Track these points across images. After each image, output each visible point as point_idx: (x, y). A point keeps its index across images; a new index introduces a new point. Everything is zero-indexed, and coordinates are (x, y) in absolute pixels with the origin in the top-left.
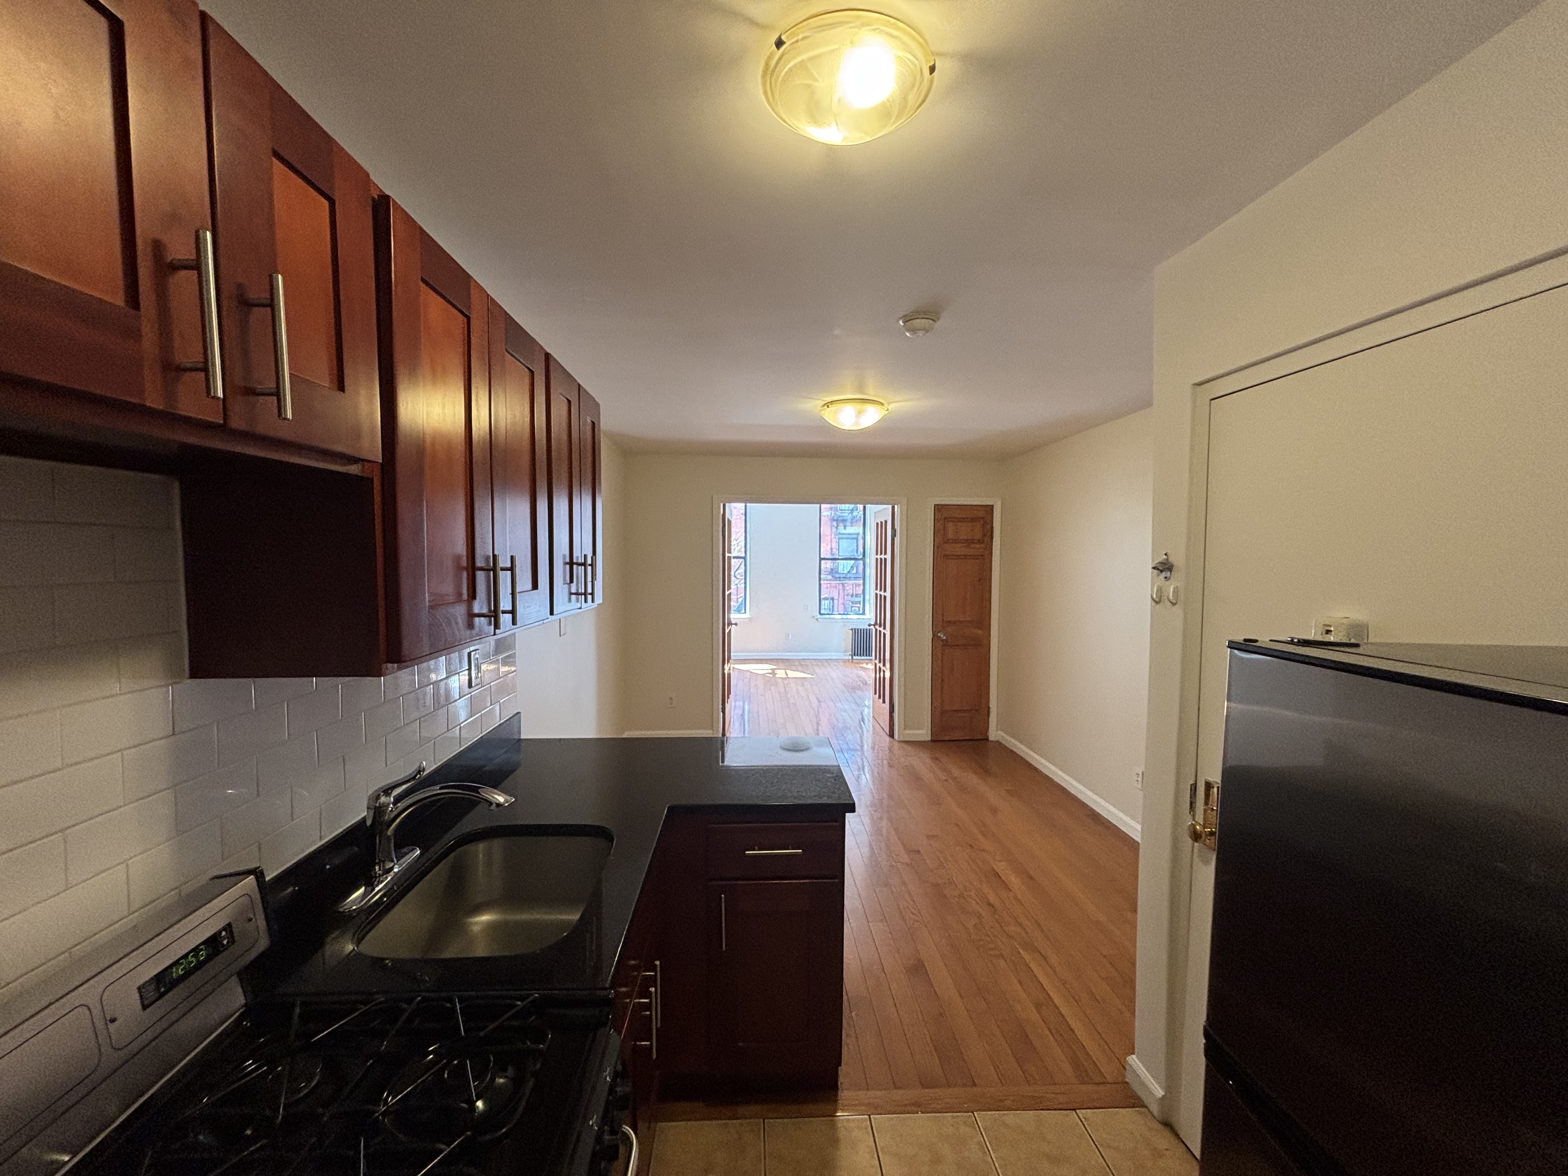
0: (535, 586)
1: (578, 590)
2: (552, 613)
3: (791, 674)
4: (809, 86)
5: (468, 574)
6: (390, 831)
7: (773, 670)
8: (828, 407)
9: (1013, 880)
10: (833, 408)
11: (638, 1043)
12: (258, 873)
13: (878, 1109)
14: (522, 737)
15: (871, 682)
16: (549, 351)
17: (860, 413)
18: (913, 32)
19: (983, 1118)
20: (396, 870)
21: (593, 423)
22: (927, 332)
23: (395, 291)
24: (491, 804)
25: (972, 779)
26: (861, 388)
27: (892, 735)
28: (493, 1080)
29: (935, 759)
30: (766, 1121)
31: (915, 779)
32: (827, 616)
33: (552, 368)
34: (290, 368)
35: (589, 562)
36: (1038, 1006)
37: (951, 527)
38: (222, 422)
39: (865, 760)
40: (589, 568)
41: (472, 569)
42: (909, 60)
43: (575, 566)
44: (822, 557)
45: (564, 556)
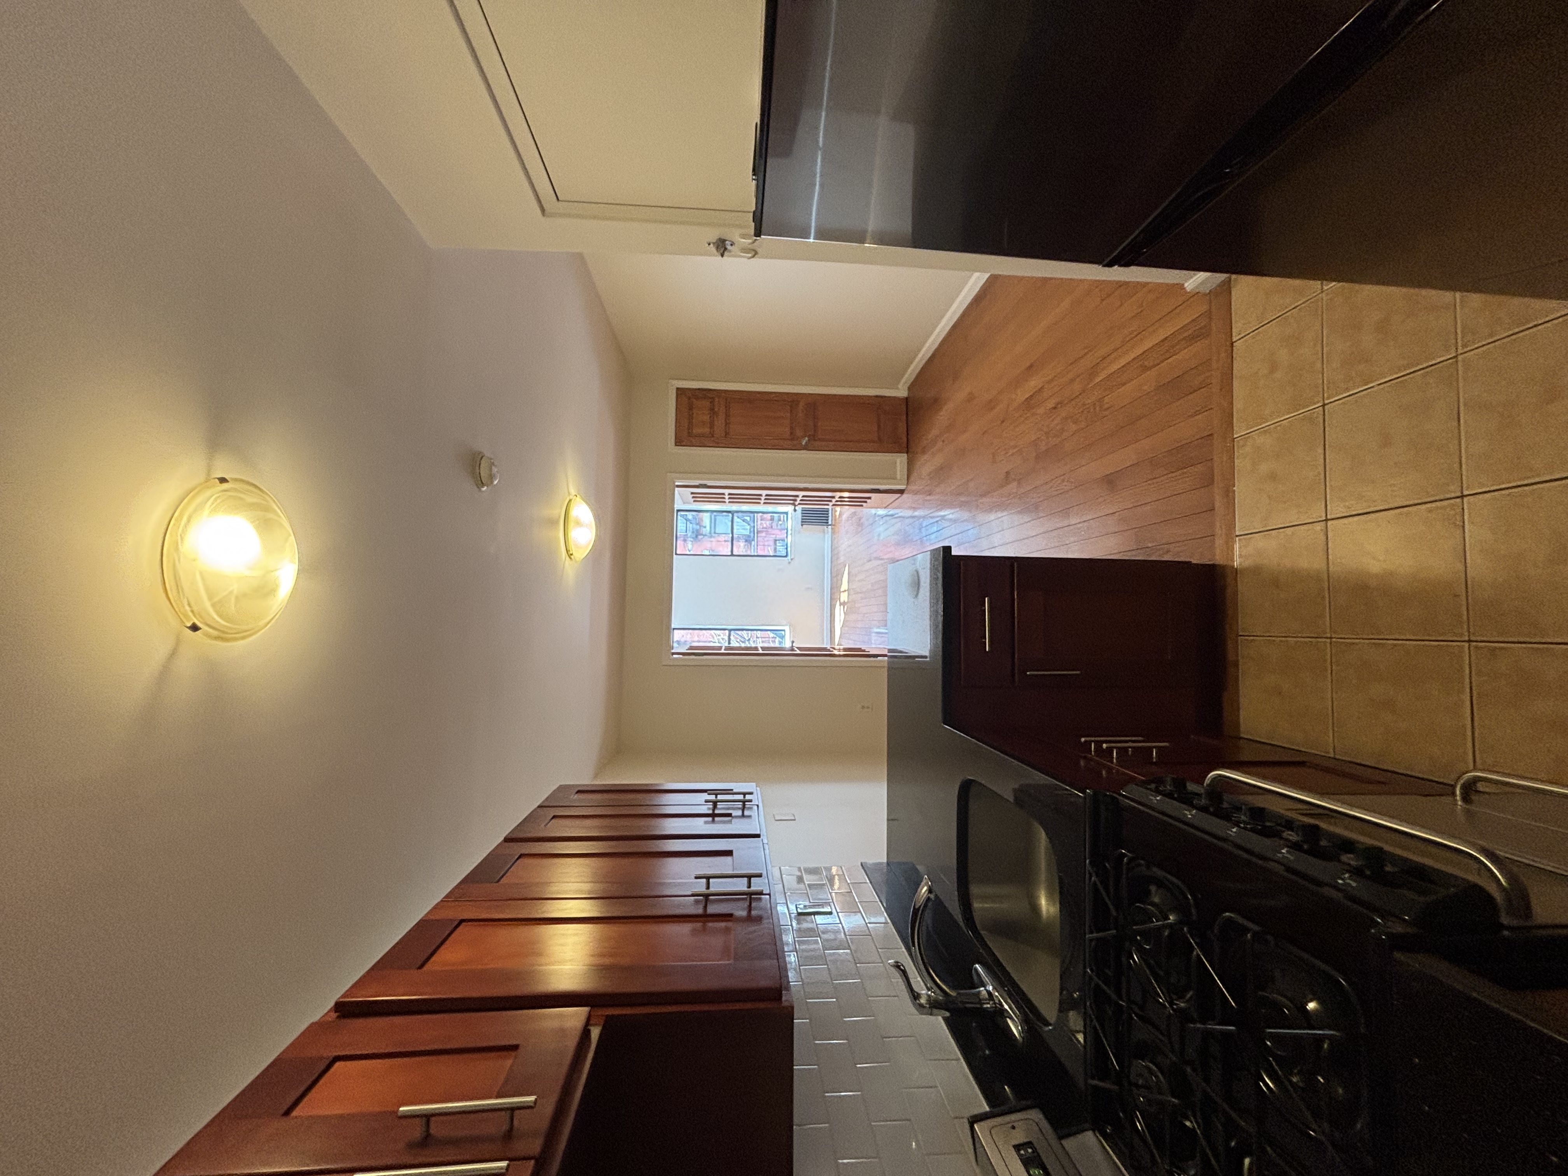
0: (729, 853)
1: (739, 808)
2: (758, 836)
3: (844, 586)
4: (237, 598)
5: (709, 921)
6: (953, 994)
7: (841, 604)
8: (572, 554)
9: (1034, 383)
10: (573, 550)
11: (1154, 760)
12: (973, 1120)
13: (1231, 526)
14: (885, 860)
15: (853, 509)
16: (502, 839)
17: (578, 523)
18: (186, 501)
19: (1239, 430)
20: (991, 988)
21: (579, 792)
22: (493, 464)
23: (430, 994)
24: (928, 899)
25: (943, 416)
26: (553, 522)
27: (901, 492)
28: (1153, 904)
29: (924, 452)
30: (1240, 634)
31: (941, 474)
32: (789, 549)
33: (521, 835)
34: (490, 1098)
35: (713, 797)
36: (1146, 369)
37: (697, 431)
38: (533, 1162)
39: (931, 515)
40: (720, 797)
41: (705, 917)
42: (213, 504)
43: (717, 812)
44: (730, 554)
45: (706, 823)
